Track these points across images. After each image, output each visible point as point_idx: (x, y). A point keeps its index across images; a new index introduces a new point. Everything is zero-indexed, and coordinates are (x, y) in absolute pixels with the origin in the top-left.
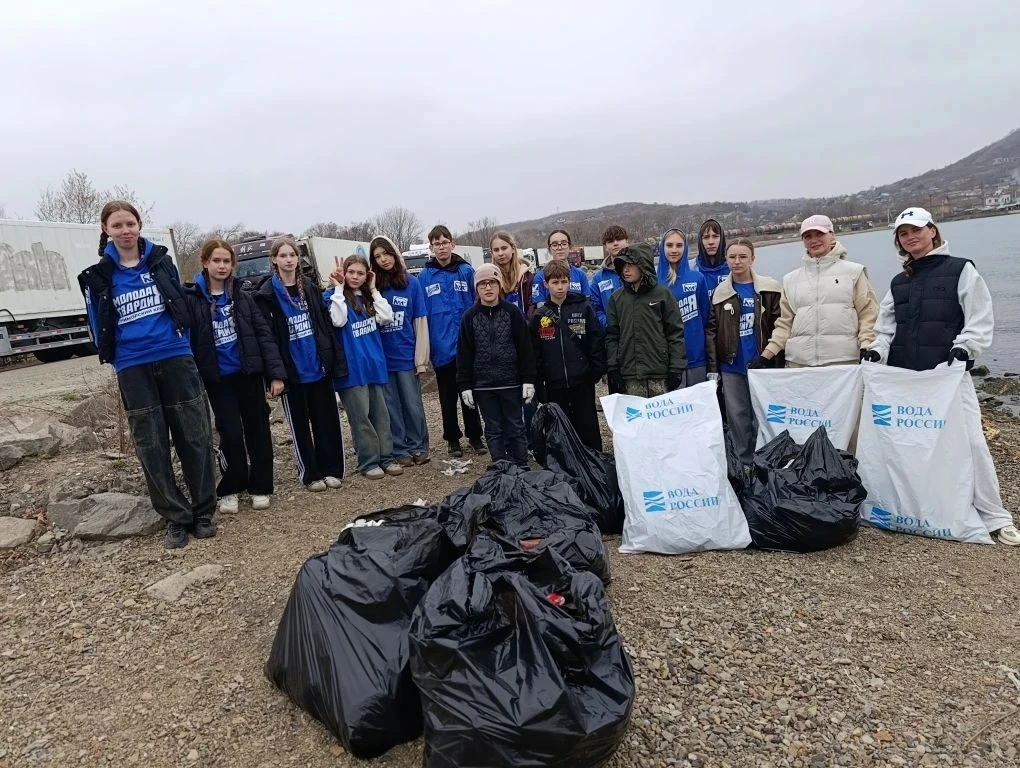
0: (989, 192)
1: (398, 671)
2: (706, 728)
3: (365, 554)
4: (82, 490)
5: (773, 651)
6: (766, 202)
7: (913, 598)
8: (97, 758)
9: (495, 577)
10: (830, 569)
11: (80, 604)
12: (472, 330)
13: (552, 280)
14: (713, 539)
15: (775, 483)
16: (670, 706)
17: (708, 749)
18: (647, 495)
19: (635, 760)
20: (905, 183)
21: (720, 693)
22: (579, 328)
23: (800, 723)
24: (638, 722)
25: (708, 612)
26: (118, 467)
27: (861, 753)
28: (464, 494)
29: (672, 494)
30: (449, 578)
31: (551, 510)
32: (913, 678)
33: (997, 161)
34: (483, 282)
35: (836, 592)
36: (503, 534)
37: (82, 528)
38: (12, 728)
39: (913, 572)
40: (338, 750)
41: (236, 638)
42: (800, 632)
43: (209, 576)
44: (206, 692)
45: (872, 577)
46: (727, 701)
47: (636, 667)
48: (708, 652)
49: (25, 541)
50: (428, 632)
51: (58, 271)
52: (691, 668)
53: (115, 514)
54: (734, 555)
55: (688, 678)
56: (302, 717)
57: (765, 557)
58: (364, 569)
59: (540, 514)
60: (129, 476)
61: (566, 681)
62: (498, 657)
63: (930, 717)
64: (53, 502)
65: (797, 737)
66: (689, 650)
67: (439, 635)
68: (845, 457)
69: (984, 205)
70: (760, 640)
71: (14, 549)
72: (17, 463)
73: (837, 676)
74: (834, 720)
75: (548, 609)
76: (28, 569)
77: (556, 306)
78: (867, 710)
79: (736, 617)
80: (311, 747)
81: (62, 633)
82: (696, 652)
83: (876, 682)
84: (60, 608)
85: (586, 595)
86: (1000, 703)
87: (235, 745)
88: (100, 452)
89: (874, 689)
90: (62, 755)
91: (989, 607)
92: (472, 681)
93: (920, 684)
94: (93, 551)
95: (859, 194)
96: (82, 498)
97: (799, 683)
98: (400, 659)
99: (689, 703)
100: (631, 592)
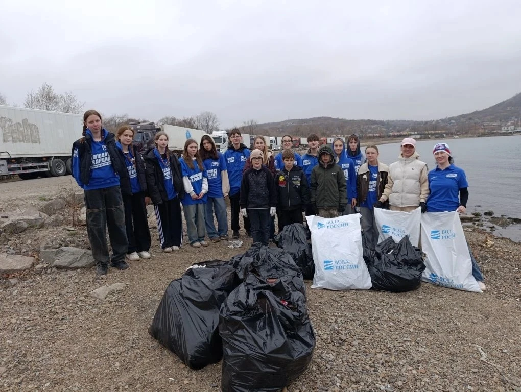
0: (504, 124)
1: (212, 332)
2: (345, 364)
3: (199, 279)
4: (56, 244)
5: (378, 334)
6: (393, 121)
7: (442, 315)
8: (73, 364)
9: (258, 292)
10: (407, 301)
11: (58, 298)
12: (248, 180)
13: (285, 159)
14: (355, 284)
15: (384, 260)
16: (330, 354)
17: (346, 372)
18: (325, 262)
19: (314, 375)
20: (463, 116)
21: (352, 350)
22: (297, 183)
23: (386, 364)
24: (316, 360)
25: (350, 316)
26: (73, 235)
27: (411, 376)
28: (241, 257)
29: (337, 262)
30: (238, 291)
31: (281, 266)
32: (437, 349)
33: (509, 109)
34: (255, 158)
35: (408, 311)
36: (259, 276)
37: (57, 262)
38: (33, 350)
39: (444, 304)
40: (182, 366)
41: (133, 316)
42: (391, 327)
43: (119, 288)
44: (121, 339)
45: (425, 305)
46: (355, 354)
47: (316, 338)
48: (349, 333)
49: (29, 267)
50: (228, 313)
51: (35, 134)
52: (341, 339)
53: (73, 257)
54: (364, 292)
55: (339, 343)
56: (166, 352)
57: (378, 294)
58: (198, 286)
59: (276, 268)
60: (79, 240)
61: (287, 337)
62: (258, 325)
63: (443, 364)
64: (42, 250)
65: (384, 369)
66: (340, 331)
67: (233, 315)
68: (417, 250)
69: (501, 130)
70: (372, 329)
71: (24, 271)
72: (25, 230)
73: (404, 346)
74: (401, 363)
75: (280, 306)
76: (31, 280)
77: (287, 171)
78: (416, 360)
79: (362, 319)
80: (171, 364)
81: (51, 310)
82: (343, 332)
83: (420, 349)
84: (49, 299)
85: (297, 301)
86: (474, 360)
87: (136, 362)
88: (64, 227)
89: (419, 352)
90: (57, 362)
91: (475, 321)
92: (247, 334)
93: (440, 351)
94: (62, 274)
95: (440, 120)
96: (56, 248)
97: (388, 348)
98: (213, 326)
99: (338, 354)
100: (316, 306)
